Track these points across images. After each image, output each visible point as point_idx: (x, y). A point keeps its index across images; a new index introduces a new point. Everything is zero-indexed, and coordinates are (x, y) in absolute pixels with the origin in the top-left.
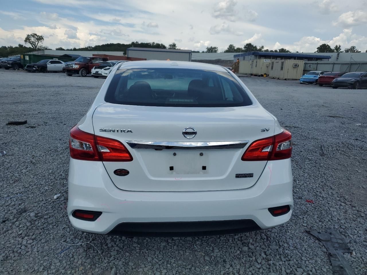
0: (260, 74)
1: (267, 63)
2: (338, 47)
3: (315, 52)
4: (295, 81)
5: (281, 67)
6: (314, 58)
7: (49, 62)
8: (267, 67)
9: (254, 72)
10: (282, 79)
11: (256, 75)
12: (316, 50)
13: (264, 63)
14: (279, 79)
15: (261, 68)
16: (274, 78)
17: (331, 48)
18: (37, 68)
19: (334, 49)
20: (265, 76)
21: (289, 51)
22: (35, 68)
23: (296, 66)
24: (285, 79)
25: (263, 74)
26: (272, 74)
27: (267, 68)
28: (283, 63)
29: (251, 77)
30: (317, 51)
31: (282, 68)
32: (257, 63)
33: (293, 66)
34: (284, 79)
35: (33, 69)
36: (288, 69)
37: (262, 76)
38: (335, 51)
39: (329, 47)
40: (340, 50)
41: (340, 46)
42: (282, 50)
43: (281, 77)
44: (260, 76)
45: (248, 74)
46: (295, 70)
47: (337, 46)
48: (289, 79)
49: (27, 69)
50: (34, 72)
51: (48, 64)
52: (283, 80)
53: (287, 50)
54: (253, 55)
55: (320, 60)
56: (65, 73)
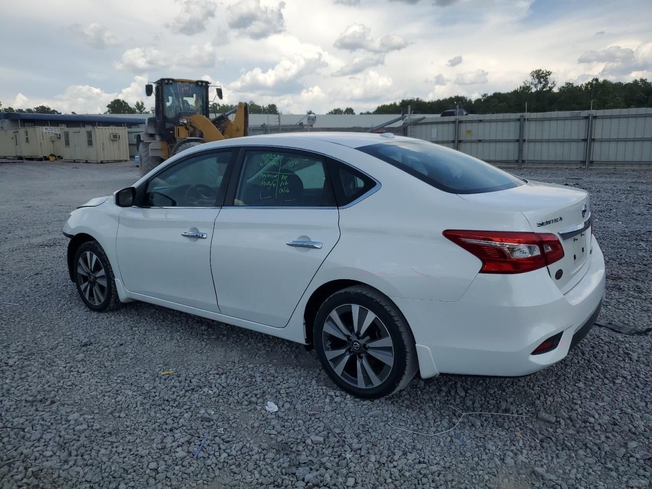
0: (41, 156)
1: (51, 135)
2: (140, 104)
3: (105, 113)
4: (119, 164)
5: (87, 141)
6: (124, 123)
8: (53, 141)
9: (26, 153)
10: (96, 162)
11: (31, 159)
12: (107, 109)
13: (44, 135)
14: (88, 162)
15: (41, 144)
16: (76, 161)
17: (130, 106)
19: (135, 107)
20: (52, 159)
21: (57, 112)
23: (115, 138)
24: (102, 162)
25: (47, 155)
26: (67, 153)
27: (53, 143)
28: (90, 134)
29: (23, 162)
30: (109, 111)
31: (90, 143)
32: (27, 135)
33: (111, 137)
34: (99, 161)
36: (103, 144)
37: (46, 159)
38: (137, 111)
39: (126, 104)
40: (144, 110)
41: (143, 104)
42: (43, 109)
43: (93, 158)
44: (41, 160)
45: (12, 158)
46: (116, 144)
47: (138, 104)
48: (108, 162)
52: (98, 163)
53: (52, 109)
54: (7, 118)
55: (135, 126)
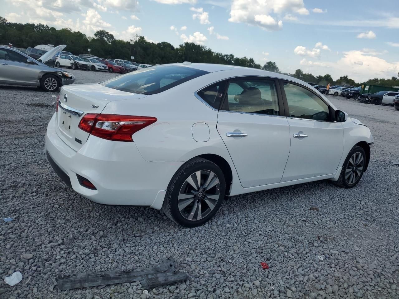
7: (387, 94)
18: (370, 99)
22: (369, 98)
35: (365, 99)
49: (360, 99)
50: (366, 102)
51: (385, 96)
56: (394, 107)
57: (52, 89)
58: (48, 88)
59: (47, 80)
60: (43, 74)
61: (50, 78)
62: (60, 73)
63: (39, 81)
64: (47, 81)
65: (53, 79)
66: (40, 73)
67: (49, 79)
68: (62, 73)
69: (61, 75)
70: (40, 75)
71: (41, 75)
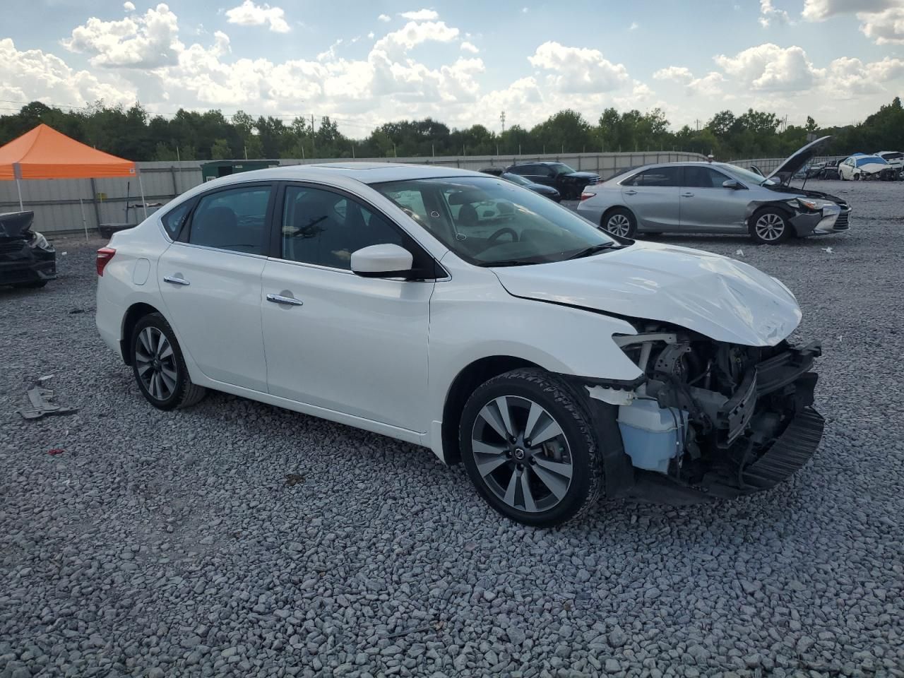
57: (772, 238)
58: (763, 237)
59: (762, 219)
60: (756, 207)
61: (769, 216)
62: (795, 203)
63: (746, 223)
64: (761, 222)
65: (776, 217)
66: (749, 205)
67: (766, 218)
68: (799, 202)
69: (797, 206)
70: (749, 209)
71: (751, 210)
